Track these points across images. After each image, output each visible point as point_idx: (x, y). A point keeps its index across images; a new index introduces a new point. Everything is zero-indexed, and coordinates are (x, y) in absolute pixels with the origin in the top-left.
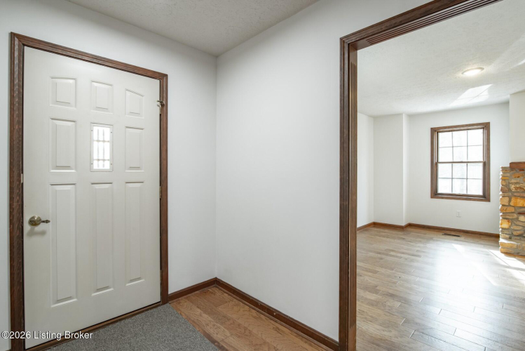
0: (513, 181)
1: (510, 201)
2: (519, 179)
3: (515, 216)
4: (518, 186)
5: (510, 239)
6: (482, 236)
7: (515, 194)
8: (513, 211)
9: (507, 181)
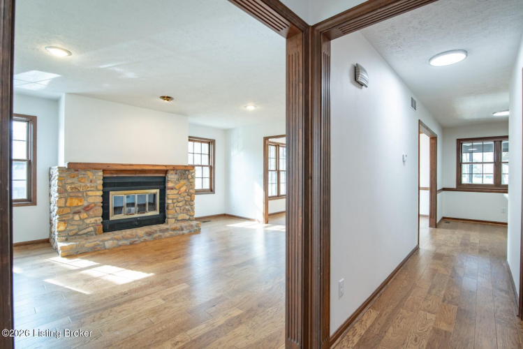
0: (69, 181)
1: (66, 202)
2: (74, 179)
3: (71, 216)
4: (73, 186)
5: (66, 240)
6: (28, 246)
7: (71, 194)
8: (69, 211)
9: (63, 182)
